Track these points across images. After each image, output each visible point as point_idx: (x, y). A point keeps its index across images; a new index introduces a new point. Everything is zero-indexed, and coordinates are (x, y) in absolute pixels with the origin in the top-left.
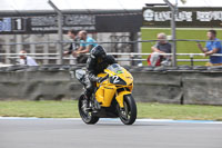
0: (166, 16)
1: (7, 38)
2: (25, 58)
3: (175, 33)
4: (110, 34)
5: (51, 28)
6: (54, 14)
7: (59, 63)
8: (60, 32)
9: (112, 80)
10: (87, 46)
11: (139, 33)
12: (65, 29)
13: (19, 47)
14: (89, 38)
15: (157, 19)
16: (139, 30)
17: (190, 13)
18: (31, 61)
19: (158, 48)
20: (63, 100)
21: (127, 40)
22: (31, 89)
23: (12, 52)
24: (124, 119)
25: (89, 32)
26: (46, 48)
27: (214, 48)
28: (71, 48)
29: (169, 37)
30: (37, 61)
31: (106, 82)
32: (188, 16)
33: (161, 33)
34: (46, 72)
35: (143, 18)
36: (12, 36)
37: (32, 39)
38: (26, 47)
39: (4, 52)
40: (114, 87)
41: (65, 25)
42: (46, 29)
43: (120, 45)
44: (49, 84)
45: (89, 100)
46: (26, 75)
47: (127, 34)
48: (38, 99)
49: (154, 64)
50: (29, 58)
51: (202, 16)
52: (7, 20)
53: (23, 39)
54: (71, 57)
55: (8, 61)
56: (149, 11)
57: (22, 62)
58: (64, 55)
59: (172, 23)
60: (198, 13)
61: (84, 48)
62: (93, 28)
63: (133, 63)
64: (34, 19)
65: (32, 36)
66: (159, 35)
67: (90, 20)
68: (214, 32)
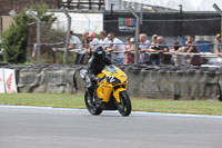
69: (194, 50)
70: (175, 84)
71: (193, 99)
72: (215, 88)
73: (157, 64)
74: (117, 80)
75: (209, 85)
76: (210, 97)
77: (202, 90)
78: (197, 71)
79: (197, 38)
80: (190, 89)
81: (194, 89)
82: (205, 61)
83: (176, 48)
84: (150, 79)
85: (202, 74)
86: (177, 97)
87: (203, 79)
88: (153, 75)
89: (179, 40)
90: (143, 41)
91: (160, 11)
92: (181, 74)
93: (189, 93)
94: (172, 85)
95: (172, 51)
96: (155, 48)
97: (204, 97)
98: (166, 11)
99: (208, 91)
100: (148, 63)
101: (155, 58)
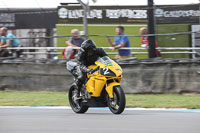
0: (78, 14)
3: (87, 29)
4: (28, 30)
9: (102, 72)
10: (8, 41)
11: (55, 30)
14: (10, 34)
15: (70, 17)
16: (55, 27)
17: (100, 11)
19: (72, 42)
21: (44, 35)
24: (113, 109)
25: (9, 28)
27: (122, 42)
29: (82, 33)
31: (96, 73)
32: (99, 14)
33: (74, 29)
35: (58, 16)
40: (104, 78)
43: (37, 40)
47: (44, 30)
49: (68, 57)
51: (111, 14)
56: (63, 9)
59: (84, 20)
60: (108, 11)
63: (50, 56)
66: (73, 31)
67: (10, 18)
68: (122, 28)
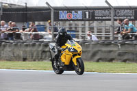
1: (80, 23)
2: (91, 36)
5: (107, 18)
6: (109, 8)
7: (111, 39)
8: (112, 20)
9: (69, 50)
10: (129, 29)
12: (116, 18)
13: (87, 29)
14: (130, 24)
18: (94, 38)
20: (114, 62)
22: (94, 54)
23: (83, 32)
25: (130, 20)
26: (104, 30)
28: (119, 30)
30: (98, 37)
34: (103, 44)
36: (83, 22)
37: (95, 24)
38: (91, 29)
39: (78, 32)
41: (116, 16)
42: (104, 18)
44: (105, 52)
45: (57, 61)
46: (91, 46)
48: (98, 61)
50: (93, 36)
52: (80, 12)
53: (90, 24)
54: (119, 35)
55: (80, 37)
57: (89, 38)
58: (114, 34)
61: (127, 30)
62: (133, 18)
64: (96, 12)
65: (95, 22)
69: (35, 31)
70: (23, 51)
71: (35, 60)
72: (48, 54)
73: (12, 39)
74: (75, 50)
75: (44, 52)
76: (45, 59)
77: (40, 55)
78: (37, 43)
79: (36, 23)
80: (32, 54)
81: (35, 54)
82: (42, 37)
83: (24, 30)
84: (8, 49)
85: (40, 45)
86: (25, 60)
87: (41, 48)
88: (10, 46)
89: (26, 24)
90: (3, 25)
91: (13, 7)
92: (27, 45)
93: (32, 57)
94: (22, 52)
95: (21, 31)
96: (10, 29)
97: (41, 59)
98: (17, 7)
99: (44, 56)
100: (7, 39)
101: (10, 36)
